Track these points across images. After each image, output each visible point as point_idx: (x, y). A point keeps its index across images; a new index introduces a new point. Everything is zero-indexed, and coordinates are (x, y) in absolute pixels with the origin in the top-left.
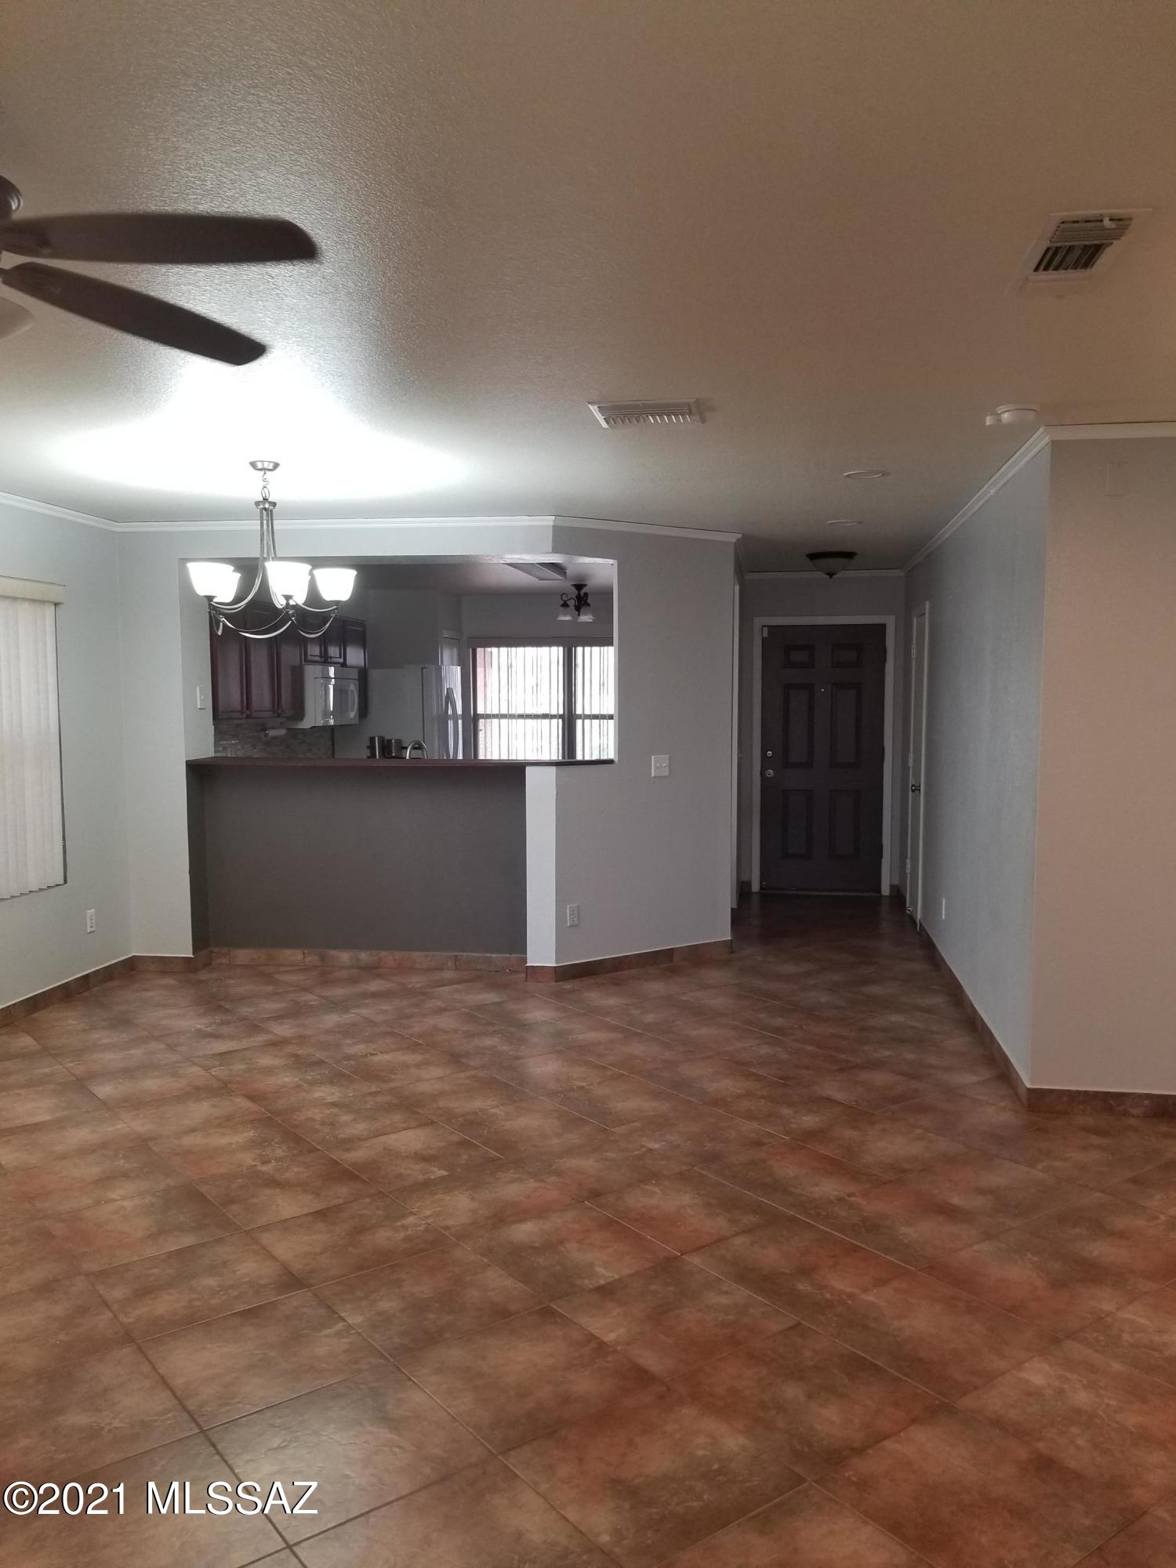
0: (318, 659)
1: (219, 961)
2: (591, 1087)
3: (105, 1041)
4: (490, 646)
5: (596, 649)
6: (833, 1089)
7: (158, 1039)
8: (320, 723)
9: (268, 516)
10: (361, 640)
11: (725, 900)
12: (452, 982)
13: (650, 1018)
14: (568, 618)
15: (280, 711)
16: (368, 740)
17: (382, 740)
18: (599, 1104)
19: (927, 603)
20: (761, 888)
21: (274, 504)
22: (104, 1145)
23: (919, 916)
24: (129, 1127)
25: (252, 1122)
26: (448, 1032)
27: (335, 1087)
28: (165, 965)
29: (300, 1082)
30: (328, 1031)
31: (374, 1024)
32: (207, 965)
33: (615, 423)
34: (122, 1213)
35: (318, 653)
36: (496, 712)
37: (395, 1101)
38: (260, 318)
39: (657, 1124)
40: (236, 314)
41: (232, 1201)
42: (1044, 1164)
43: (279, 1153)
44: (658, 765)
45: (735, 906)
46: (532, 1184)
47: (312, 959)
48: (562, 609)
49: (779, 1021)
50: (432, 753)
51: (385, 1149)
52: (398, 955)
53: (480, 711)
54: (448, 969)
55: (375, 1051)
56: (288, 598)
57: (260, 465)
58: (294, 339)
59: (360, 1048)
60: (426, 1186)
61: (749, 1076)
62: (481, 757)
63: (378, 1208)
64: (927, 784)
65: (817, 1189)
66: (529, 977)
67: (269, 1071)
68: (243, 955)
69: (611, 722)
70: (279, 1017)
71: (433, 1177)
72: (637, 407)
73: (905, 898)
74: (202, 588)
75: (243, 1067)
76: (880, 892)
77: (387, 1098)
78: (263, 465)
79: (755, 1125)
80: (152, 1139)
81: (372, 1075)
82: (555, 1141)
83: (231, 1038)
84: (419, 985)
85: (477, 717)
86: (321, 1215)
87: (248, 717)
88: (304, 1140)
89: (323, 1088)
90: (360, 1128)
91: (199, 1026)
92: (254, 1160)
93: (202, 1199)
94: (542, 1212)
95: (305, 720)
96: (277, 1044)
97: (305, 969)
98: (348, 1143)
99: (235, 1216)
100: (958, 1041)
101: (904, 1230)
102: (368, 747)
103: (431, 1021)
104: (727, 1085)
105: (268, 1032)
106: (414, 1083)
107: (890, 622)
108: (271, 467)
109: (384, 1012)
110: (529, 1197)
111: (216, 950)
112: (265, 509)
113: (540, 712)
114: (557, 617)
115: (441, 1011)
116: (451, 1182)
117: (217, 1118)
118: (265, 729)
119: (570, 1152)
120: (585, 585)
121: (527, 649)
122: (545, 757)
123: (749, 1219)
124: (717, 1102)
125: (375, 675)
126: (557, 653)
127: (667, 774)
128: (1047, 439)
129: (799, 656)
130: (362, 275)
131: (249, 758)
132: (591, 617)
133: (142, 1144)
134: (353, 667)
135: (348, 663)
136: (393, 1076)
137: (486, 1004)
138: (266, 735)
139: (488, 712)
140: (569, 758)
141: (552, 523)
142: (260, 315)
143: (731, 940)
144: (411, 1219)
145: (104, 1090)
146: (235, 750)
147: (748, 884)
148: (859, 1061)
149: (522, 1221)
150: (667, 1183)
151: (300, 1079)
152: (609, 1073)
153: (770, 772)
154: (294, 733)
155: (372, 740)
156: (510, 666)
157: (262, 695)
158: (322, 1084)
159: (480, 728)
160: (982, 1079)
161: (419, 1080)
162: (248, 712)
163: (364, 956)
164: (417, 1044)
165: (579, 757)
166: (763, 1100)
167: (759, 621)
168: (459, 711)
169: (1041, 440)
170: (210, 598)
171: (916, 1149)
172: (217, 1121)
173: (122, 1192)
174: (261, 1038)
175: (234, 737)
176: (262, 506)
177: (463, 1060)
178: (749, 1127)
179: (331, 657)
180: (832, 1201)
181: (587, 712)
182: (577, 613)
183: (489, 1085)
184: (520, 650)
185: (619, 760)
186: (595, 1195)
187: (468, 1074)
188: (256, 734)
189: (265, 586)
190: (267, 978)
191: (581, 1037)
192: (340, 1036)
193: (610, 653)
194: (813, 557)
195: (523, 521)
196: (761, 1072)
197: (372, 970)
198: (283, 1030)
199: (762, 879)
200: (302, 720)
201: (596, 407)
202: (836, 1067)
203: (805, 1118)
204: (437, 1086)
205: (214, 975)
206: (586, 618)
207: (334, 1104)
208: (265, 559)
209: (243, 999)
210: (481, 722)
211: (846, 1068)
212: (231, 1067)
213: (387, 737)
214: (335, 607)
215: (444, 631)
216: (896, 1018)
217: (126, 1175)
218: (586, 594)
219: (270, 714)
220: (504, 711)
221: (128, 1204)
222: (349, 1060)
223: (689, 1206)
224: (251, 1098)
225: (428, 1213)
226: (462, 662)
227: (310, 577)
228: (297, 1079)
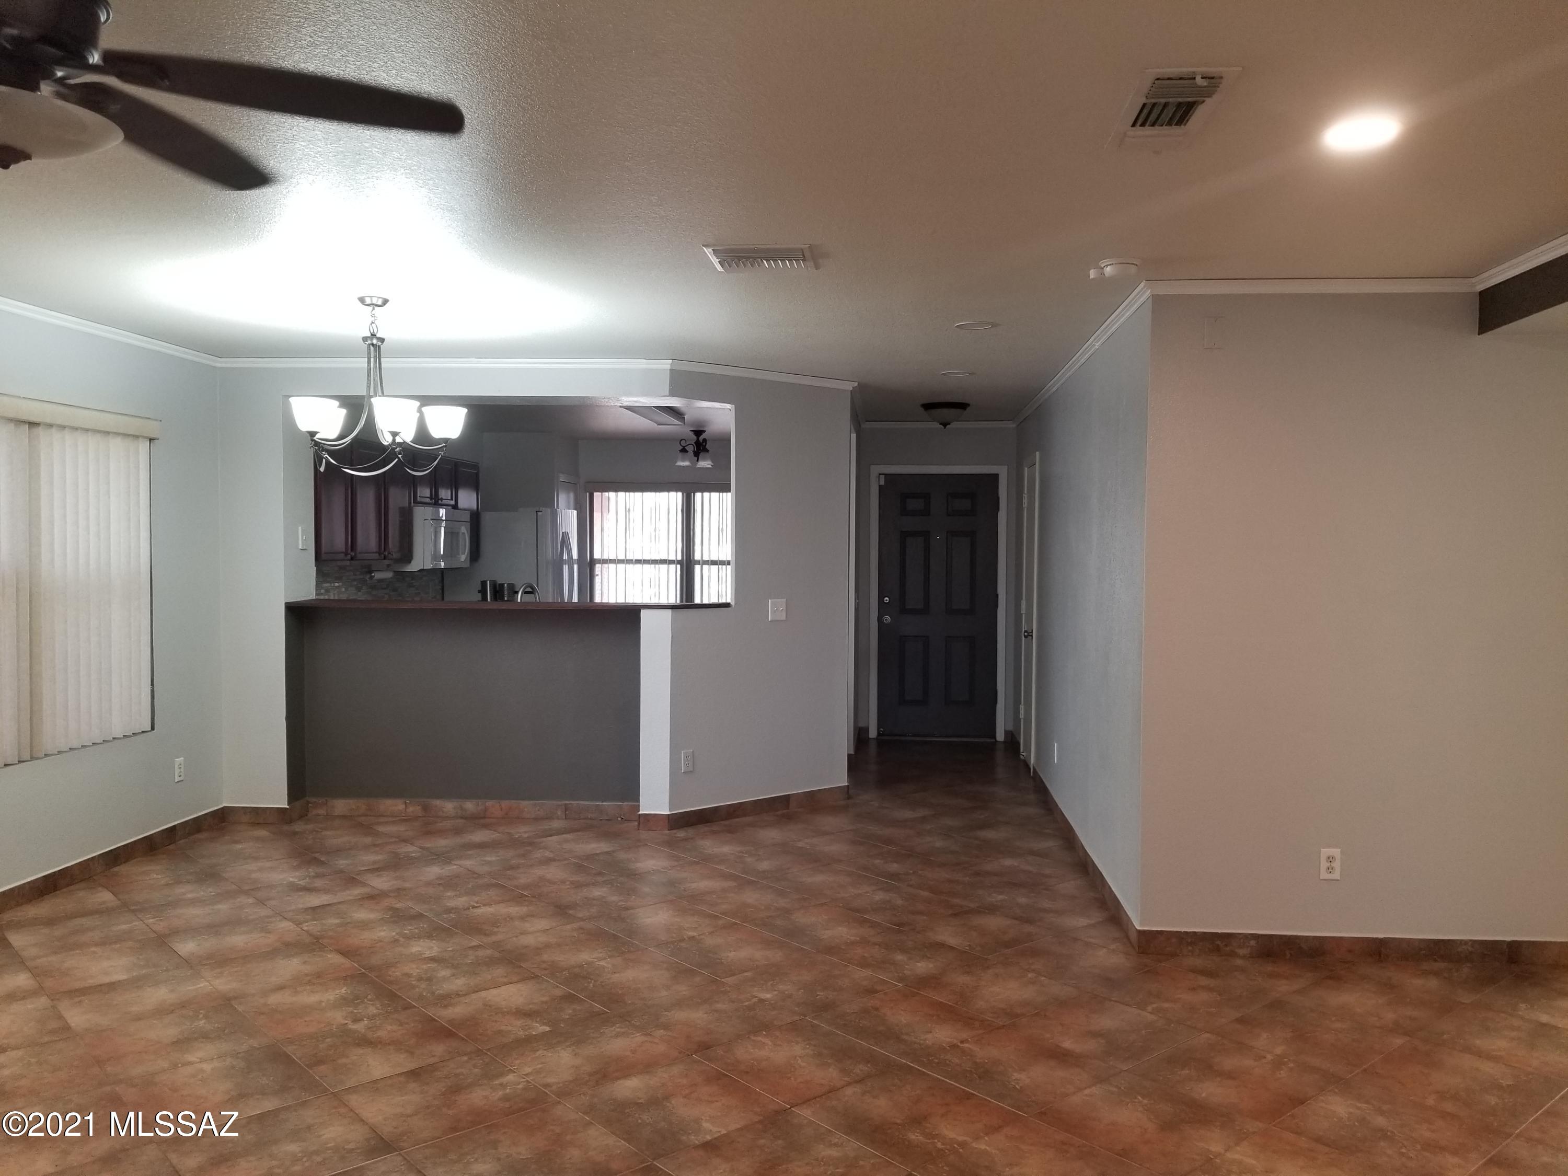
0: (428, 500)
1: (315, 812)
2: (702, 937)
3: (190, 896)
4: (608, 490)
5: (715, 495)
6: (948, 934)
7: (247, 893)
8: (429, 566)
9: (375, 351)
10: (474, 484)
11: (843, 745)
12: (559, 832)
13: (765, 865)
14: (687, 463)
15: (386, 553)
16: (480, 582)
17: (494, 584)
18: (710, 955)
19: (1037, 453)
20: (879, 734)
21: (382, 340)
22: (183, 1005)
23: (1032, 761)
24: (211, 985)
25: (345, 978)
26: (554, 883)
27: (434, 941)
28: (258, 817)
29: (397, 937)
30: (429, 884)
31: (479, 876)
32: (303, 816)
33: (730, 267)
34: (200, 1077)
35: (428, 495)
36: (613, 557)
37: (497, 955)
38: (366, 147)
39: (770, 973)
40: (341, 142)
41: (320, 1062)
42: (1154, 1006)
43: (372, 1010)
44: (775, 609)
45: (852, 752)
46: (639, 1038)
47: (414, 809)
48: (680, 455)
49: (894, 867)
50: (546, 596)
51: (485, 1005)
52: (505, 804)
53: (597, 555)
54: (558, 819)
55: (477, 903)
56: (395, 434)
57: (368, 301)
58: (402, 170)
59: (461, 902)
60: (527, 1042)
61: (864, 921)
62: (597, 599)
63: (475, 1066)
64: (1038, 631)
65: (929, 1036)
66: (641, 826)
67: (364, 925)
68: (341, 806)
69: (729, 567)
70: (376, 870)
71: (534, 1033)
72: (752, 251)
73: (1019, 744)
74: (304, 425)
75: (337, 921)
76: (995, 737)
77: (489, 952)
78: (371, 300)
79: (868, 973)
80: (235, 998)
81: (473, 928)
82: (664, 993)
83: (326, 891)
84: (525, 835)
85: (593, 563)
86: (414, 1074)
87: (352, 559)
88: (399, 997)
89: (421, 942)
90: (459, 983)
91: (291, 879)
92: (345, 1018)
93: (288, 1060)
94: (647, 1067)
95: (413, 562)
96: (374, 897)
97: (407, 820)
98: (446, 1000)
99: (321, 1077)
100: (1070, 885)
101: (1016, 1075)
102: (479, 592)
103: (538, 872)
104: (842, 932)
105: (364, 884)
106: (517, 937)
107: (1003, 472)
108: (380, 302)
109: (489, 863)
110: (634, 1052)
111: (313, 800)
112: (373, 345)
113: (658, 558)
114: (676, 462)
115: (547, 861)
116: (553, 1039)
117: (307, 975)
118: (370, 572)
119: (680, 1004)
120: (704, 431)
121: (645, 494)
122: (664, 601)
123: (861, 1069)
124: (830, 950)
125: (488, 518)
126: (675, 498)
127: (784, 617)
128: (1148, 293)
129: (913, 504)
130: (471, 107)
131: (354, 601)
132: (710, 462)
133: (226, 1002)
134: (465, 510)
135: (460, 505)
136: (496, 929)
137: (597, 854)
138: (372, 577)
139: (605, 557)
140: (686, 602)
141: (669, 367)
142: (367, 145)
143: (848, 786)
144: (511, 1077)
145: (187, 947)
146: (338, 592)
147: (867, 730)
148: (972, 905)
149: (626, 1076)
150: (778, 1033)
151: (397, 934)
152: (720, 922)
153: (887, 619)
154: (401, 576)
155: (484, 584)
156: (627, 511)
157: (368, 538)
158: (419, 938)
159: (597, 573)
160: (1093, 922)
161: (524, 933)
162: (353, 554)
163: (470, 806)
164: (522, 896)
165: (697, 600)
166: (877, 947)
167: (876, 470)
168: (575, 556)
169: (1142, 295)
170: (312, 434)
171: (1028, 993)
172: (309, 978)
173: (201, 1054)
174: (358, 891)
175: (339, 579)
176: (369, 342)
177: (571, 912)
178: (862, 975)
179: (442, 499)
180: (945, 1048)
181: (706, 558)
182: (696, 458)
183: (597, 937)
184: (638, 495)
185: (735, 604)
186: (704, 1047)
187: (575, 925)
188: (362, 577)
189: (371, 423)
190: (367, 829)
191: (694, 885)
192: (441, 888)
193: (727, 498)
194: (928, 407)
195: (642, 364)
196: (877, 918)
197: (479, 820)
198: (381, 882)
199: (879, 726)
200: (410, 562)
201: (710, 250)
202: (950, 912)
203: (919, 964)
204: (543, 939)
205: (310, 827)
206: (705, 464)
207: (432, 959)
208: (372, 397)
209: (338, 851)
210: (598, 567)
211: (959, 913)
212: (324, 921)
213: (499, 582)
214: (443, 444)
215: (561, 475)
216: (1008, 862)
217: (205, 1036)
218: (705, 440)
219: (376, 556)
220: (621, 556)
221: (207, 1067)
222: (451, 913)
223: (800, 1057)
224: (345, 953)
225: (528, 1070)
226: (579, 507)
227: (418, 414)
228: (394, 934)
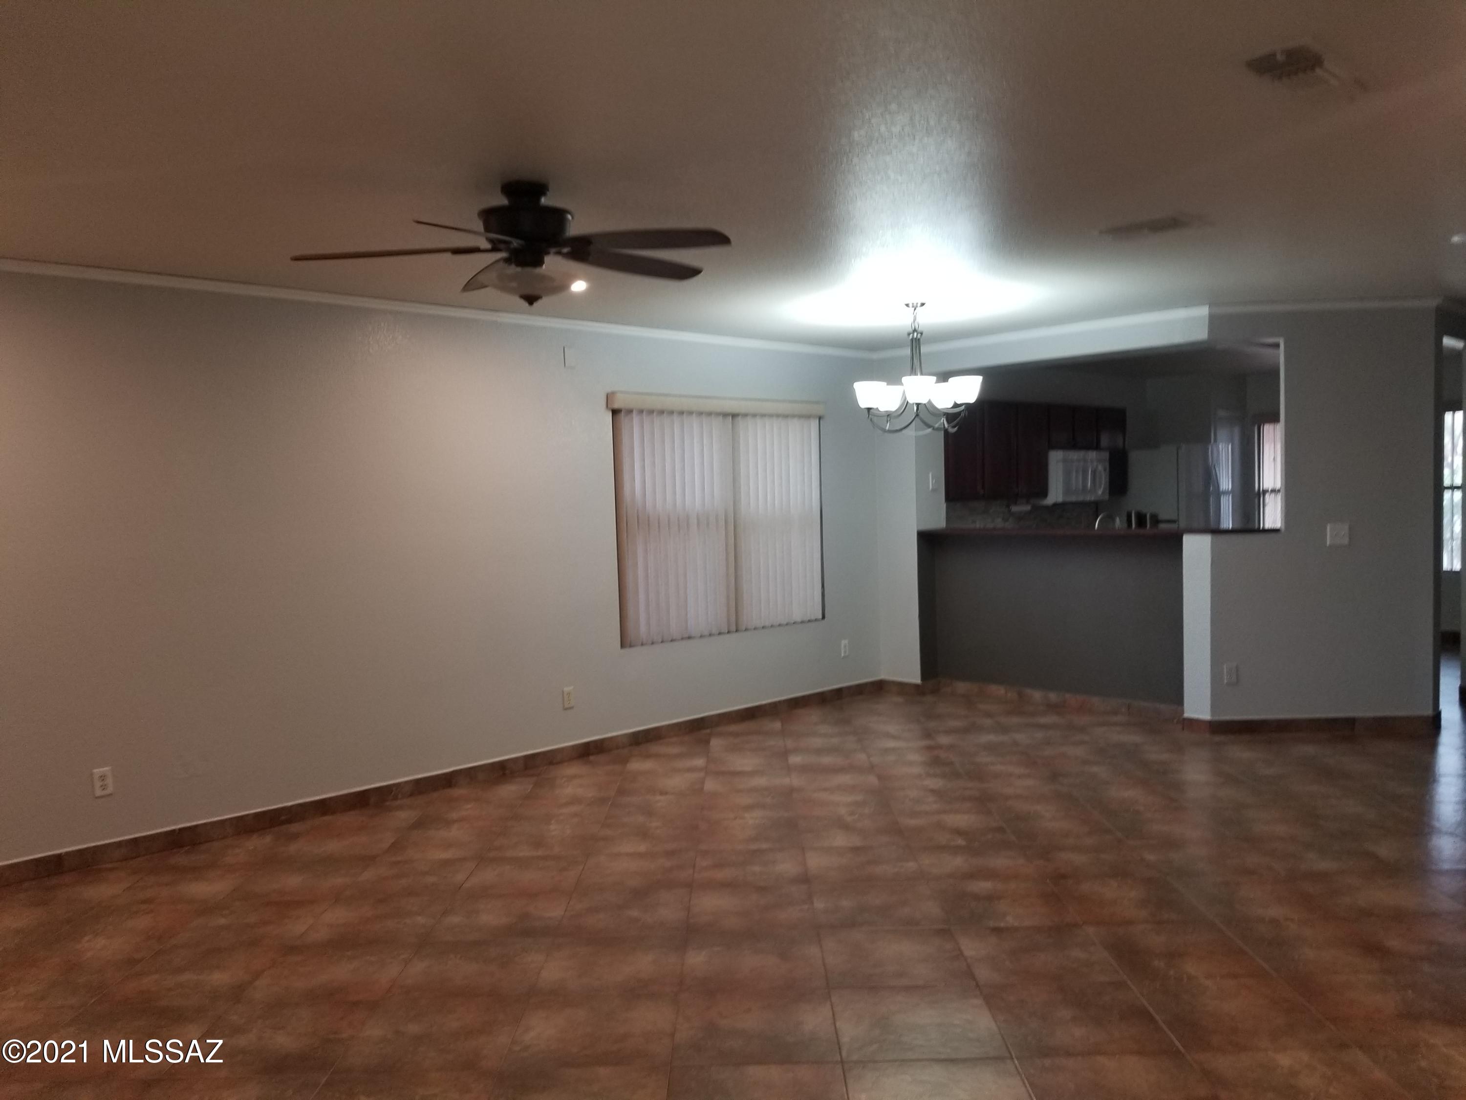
0: (1065, 444)
1: (944, 689)
3: (822, 731)
7: (856, 734)
8: (1065, 500)
9: (915, 342)
16: (1124, 513)
17: (1138, 514)
21: (921, 333)
22: (766, 789)
24: (790, 782)
25: (867, 791)
30: (976, 745)
32: (935, 691)
34: (743, 826)
35: (1064, 440)
37: (977, 795)
41: (810, 832)
44: (1334, 534)
47: (1012, 695)
51: (938, 823)
52: (1083, 698)
53: (1267, 486)
54: (1120, 714)
55: (997, 762)
59: (988, 759)
66: (1185, 727)
68: (962, 687)
69: (1280, 495)
75: (893, 758)
77: (974, 793)
80: (797, 791)
81: (979, 777)
85: (1262, 492)
92: (847, 812)
93: (794, 827)
96: (933, 748)
97: (1004, 702)
98: (916, 814)
99: (805, 840)
111: (942, 680)
112: (915, 338)
117: (848, 785)
118: (1009, 506)
125: (1134, 455)
127: (1346, 541)
133: (789, 792)
134: (1104, 450)
135: (1102, 446)
136: (993, 780)
141: (1207, 313)
145: (796, 759)
154: (1036, 508)
155: (1128, 514)
159: (1266, 503)
161: (1010, 785)
162: (983, 492)
163: (1053, 696)
172: (846, 787)
173: (754, 815)
176: (912, 335)
179: (1080, 442)
185: (1282, 530)
190: (969, 705)
192: (982, 750)
193: (1279, 430)
195: (1181, 313)
197: (1054, 707)
200: (1046, 498)
204: (1020, 791)
205: (937, 700)
210: (1267, 496)
212: (887, 758)
213: (1143, 512)
217: (764, 806)
221: (751, 822)
222: (973, 765)
226: (1246, 440)
